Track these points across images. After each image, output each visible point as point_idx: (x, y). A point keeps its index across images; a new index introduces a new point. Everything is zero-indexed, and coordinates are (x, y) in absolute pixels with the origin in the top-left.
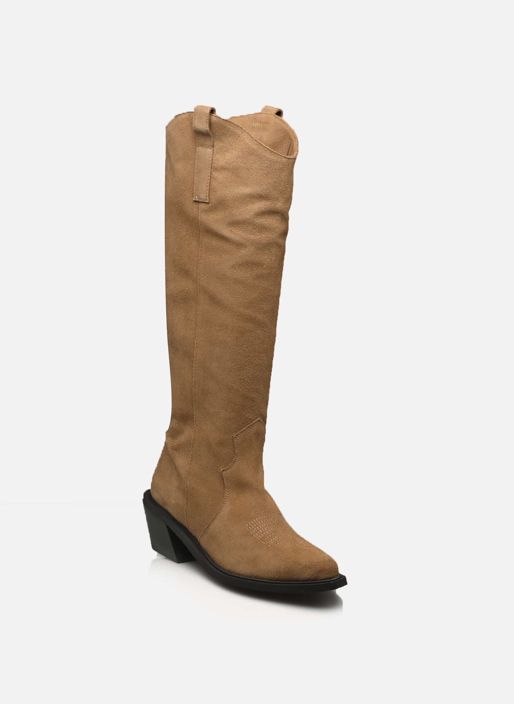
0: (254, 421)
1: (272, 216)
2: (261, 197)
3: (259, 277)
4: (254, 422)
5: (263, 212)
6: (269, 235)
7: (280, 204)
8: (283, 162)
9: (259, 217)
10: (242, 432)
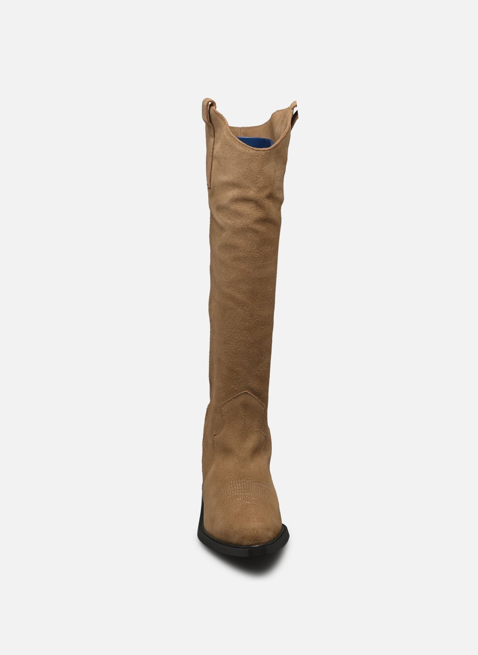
0: (240, 392)
1: (246, 203)
2: (233, 185)
3: (237, 259)
4: (239, 394)
5: (236, 199)
6: (242, 221)
7: (252, 192)
8: (250, 153)
9: (234, 203)
10: (228, 401)
